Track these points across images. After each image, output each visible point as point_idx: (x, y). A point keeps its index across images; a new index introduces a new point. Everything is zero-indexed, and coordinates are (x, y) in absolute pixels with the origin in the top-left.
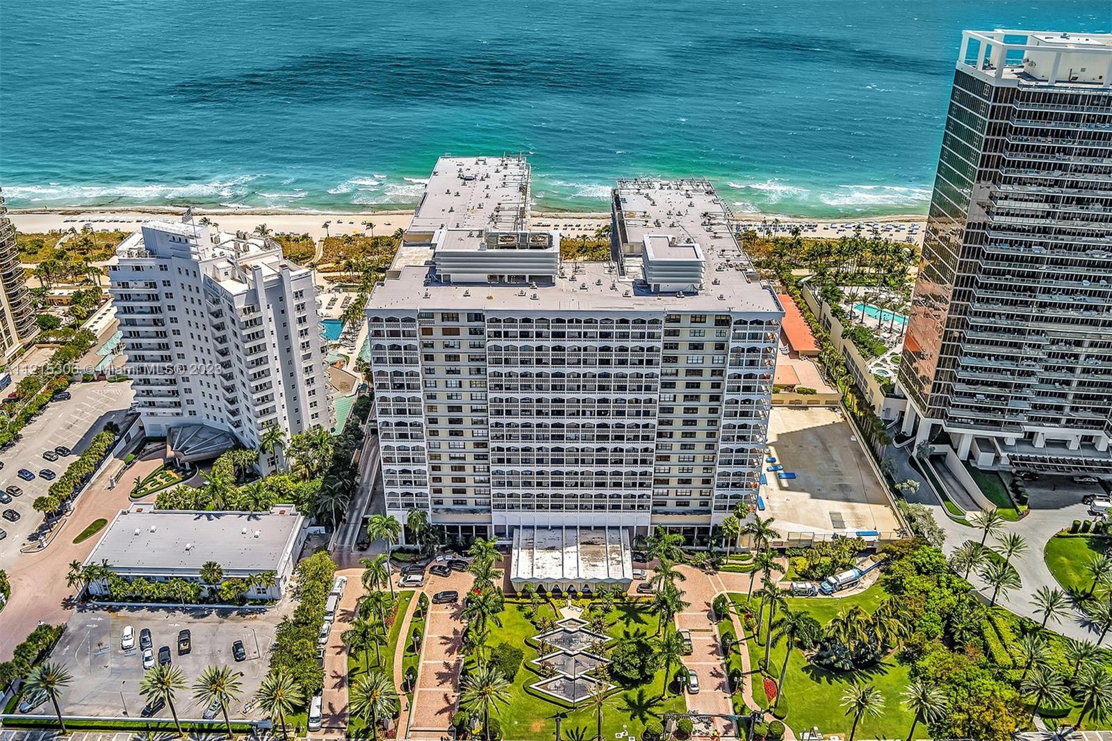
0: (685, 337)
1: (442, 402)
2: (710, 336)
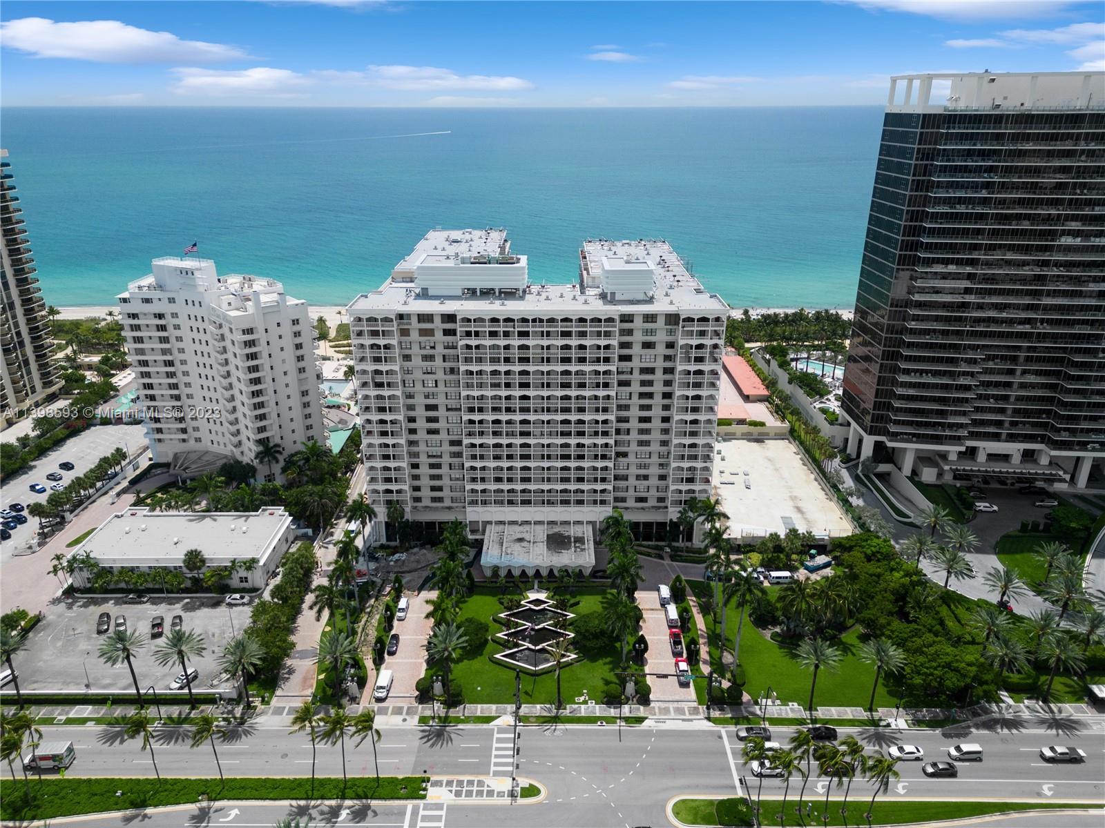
0: (638, 337)
1: (420, 401)
2: (662, 336)
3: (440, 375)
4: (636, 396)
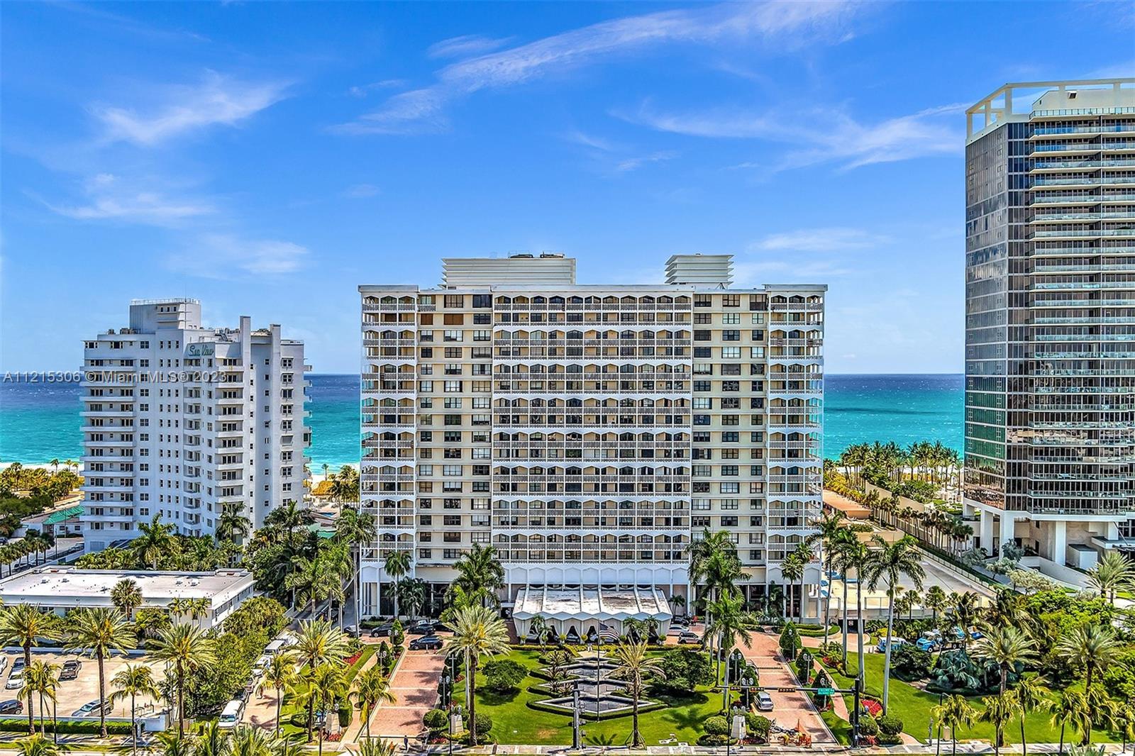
0: (717, 324)
1: (438, 409)
2: (747, 323)
3: (467, 375)
4: (717, 404)
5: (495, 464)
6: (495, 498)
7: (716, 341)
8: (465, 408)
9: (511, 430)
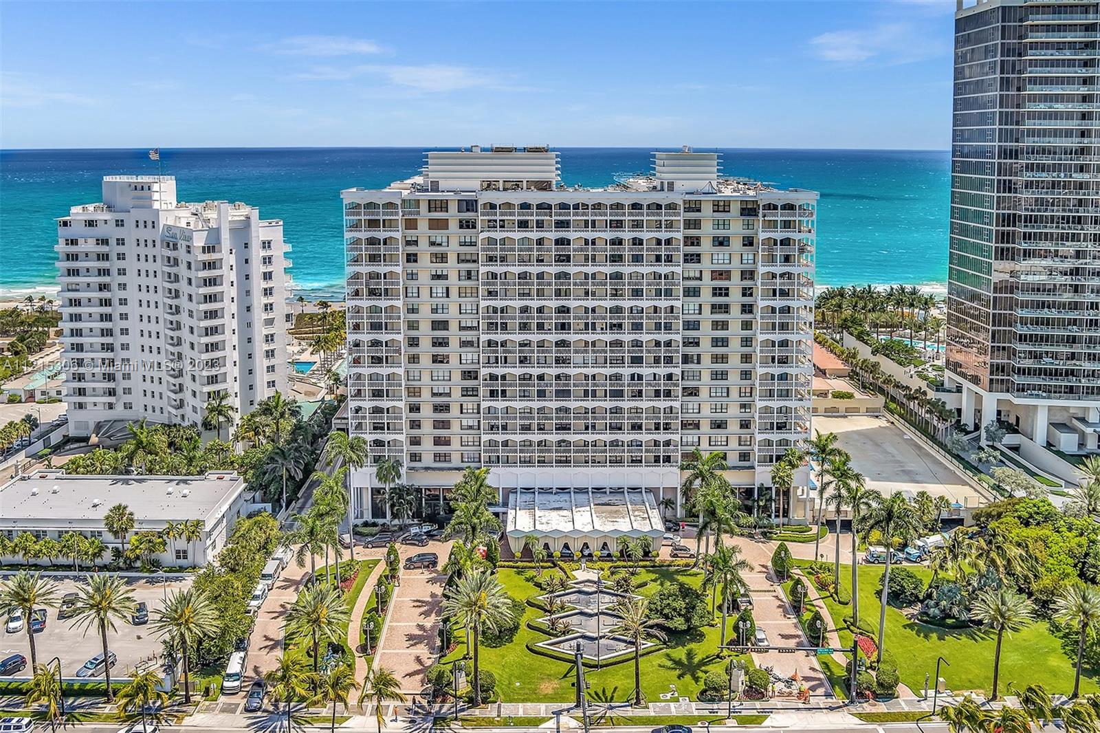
0: (707, 231)
1: (425, 316)
2: (737, 228)
3: (453, 280)
4: (707, 310)
5: (484, 372)
6: (484, 405)
7: (706, 247)
8: (452, 314)
9: (499, 337)
